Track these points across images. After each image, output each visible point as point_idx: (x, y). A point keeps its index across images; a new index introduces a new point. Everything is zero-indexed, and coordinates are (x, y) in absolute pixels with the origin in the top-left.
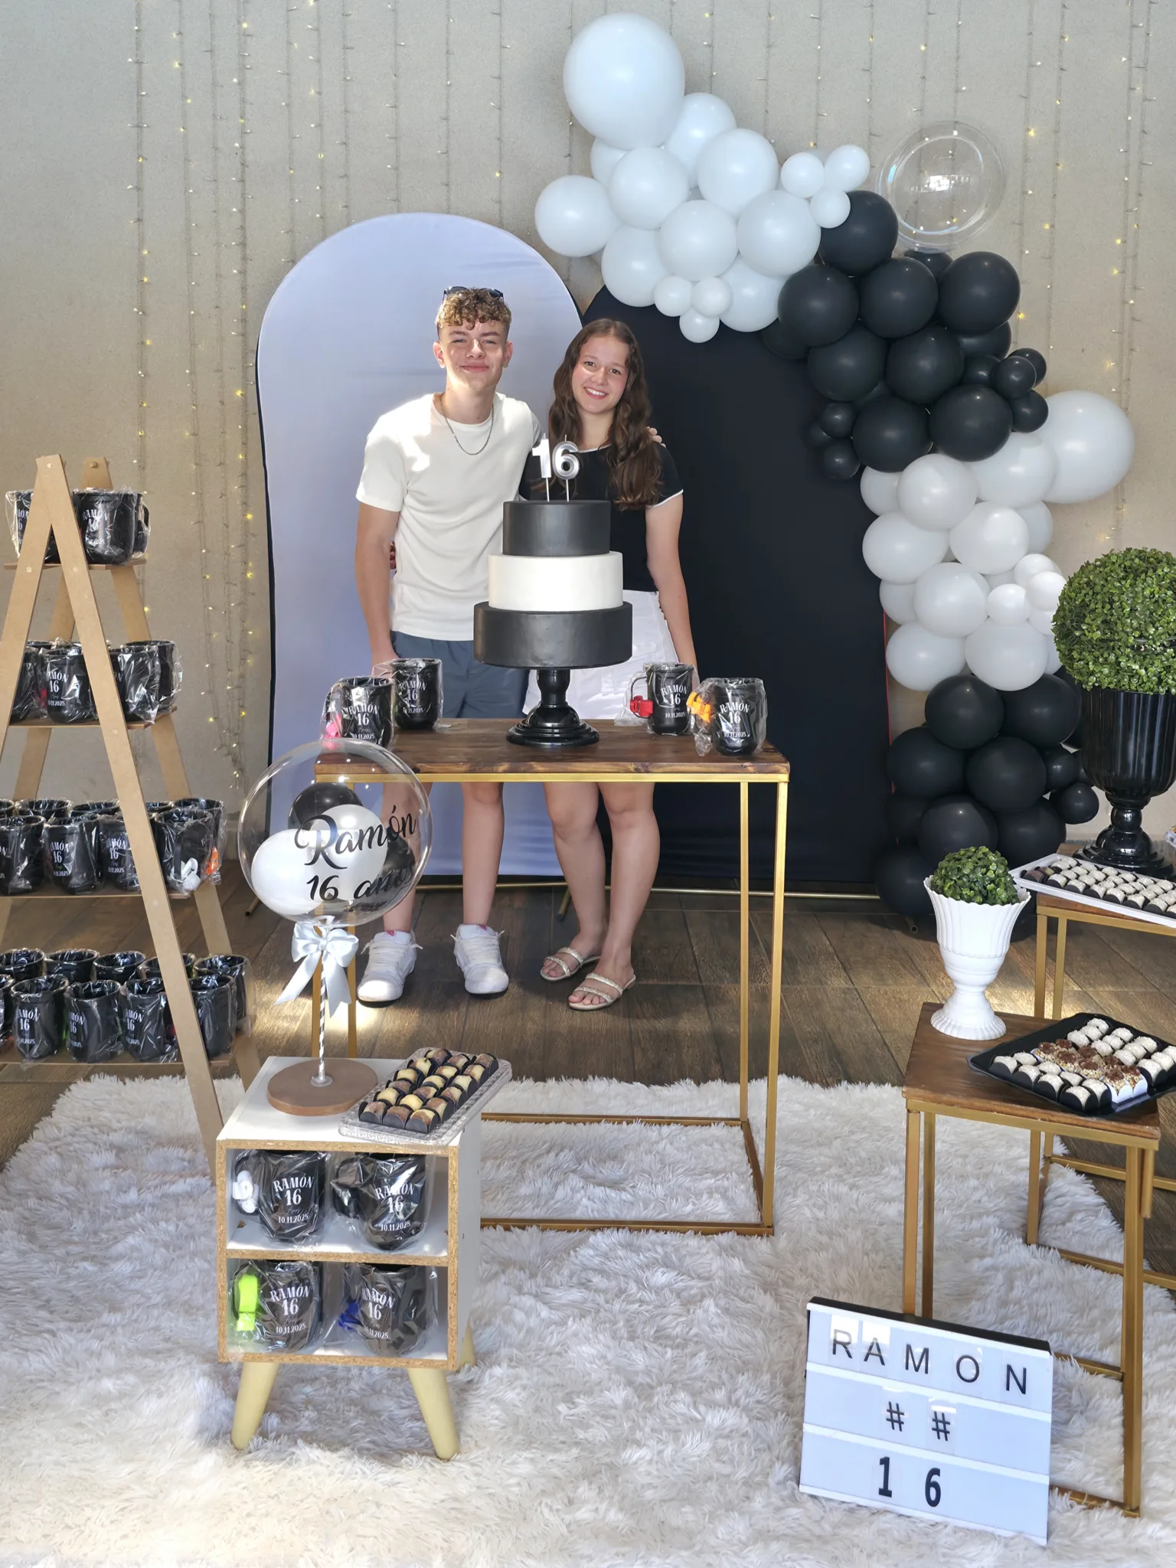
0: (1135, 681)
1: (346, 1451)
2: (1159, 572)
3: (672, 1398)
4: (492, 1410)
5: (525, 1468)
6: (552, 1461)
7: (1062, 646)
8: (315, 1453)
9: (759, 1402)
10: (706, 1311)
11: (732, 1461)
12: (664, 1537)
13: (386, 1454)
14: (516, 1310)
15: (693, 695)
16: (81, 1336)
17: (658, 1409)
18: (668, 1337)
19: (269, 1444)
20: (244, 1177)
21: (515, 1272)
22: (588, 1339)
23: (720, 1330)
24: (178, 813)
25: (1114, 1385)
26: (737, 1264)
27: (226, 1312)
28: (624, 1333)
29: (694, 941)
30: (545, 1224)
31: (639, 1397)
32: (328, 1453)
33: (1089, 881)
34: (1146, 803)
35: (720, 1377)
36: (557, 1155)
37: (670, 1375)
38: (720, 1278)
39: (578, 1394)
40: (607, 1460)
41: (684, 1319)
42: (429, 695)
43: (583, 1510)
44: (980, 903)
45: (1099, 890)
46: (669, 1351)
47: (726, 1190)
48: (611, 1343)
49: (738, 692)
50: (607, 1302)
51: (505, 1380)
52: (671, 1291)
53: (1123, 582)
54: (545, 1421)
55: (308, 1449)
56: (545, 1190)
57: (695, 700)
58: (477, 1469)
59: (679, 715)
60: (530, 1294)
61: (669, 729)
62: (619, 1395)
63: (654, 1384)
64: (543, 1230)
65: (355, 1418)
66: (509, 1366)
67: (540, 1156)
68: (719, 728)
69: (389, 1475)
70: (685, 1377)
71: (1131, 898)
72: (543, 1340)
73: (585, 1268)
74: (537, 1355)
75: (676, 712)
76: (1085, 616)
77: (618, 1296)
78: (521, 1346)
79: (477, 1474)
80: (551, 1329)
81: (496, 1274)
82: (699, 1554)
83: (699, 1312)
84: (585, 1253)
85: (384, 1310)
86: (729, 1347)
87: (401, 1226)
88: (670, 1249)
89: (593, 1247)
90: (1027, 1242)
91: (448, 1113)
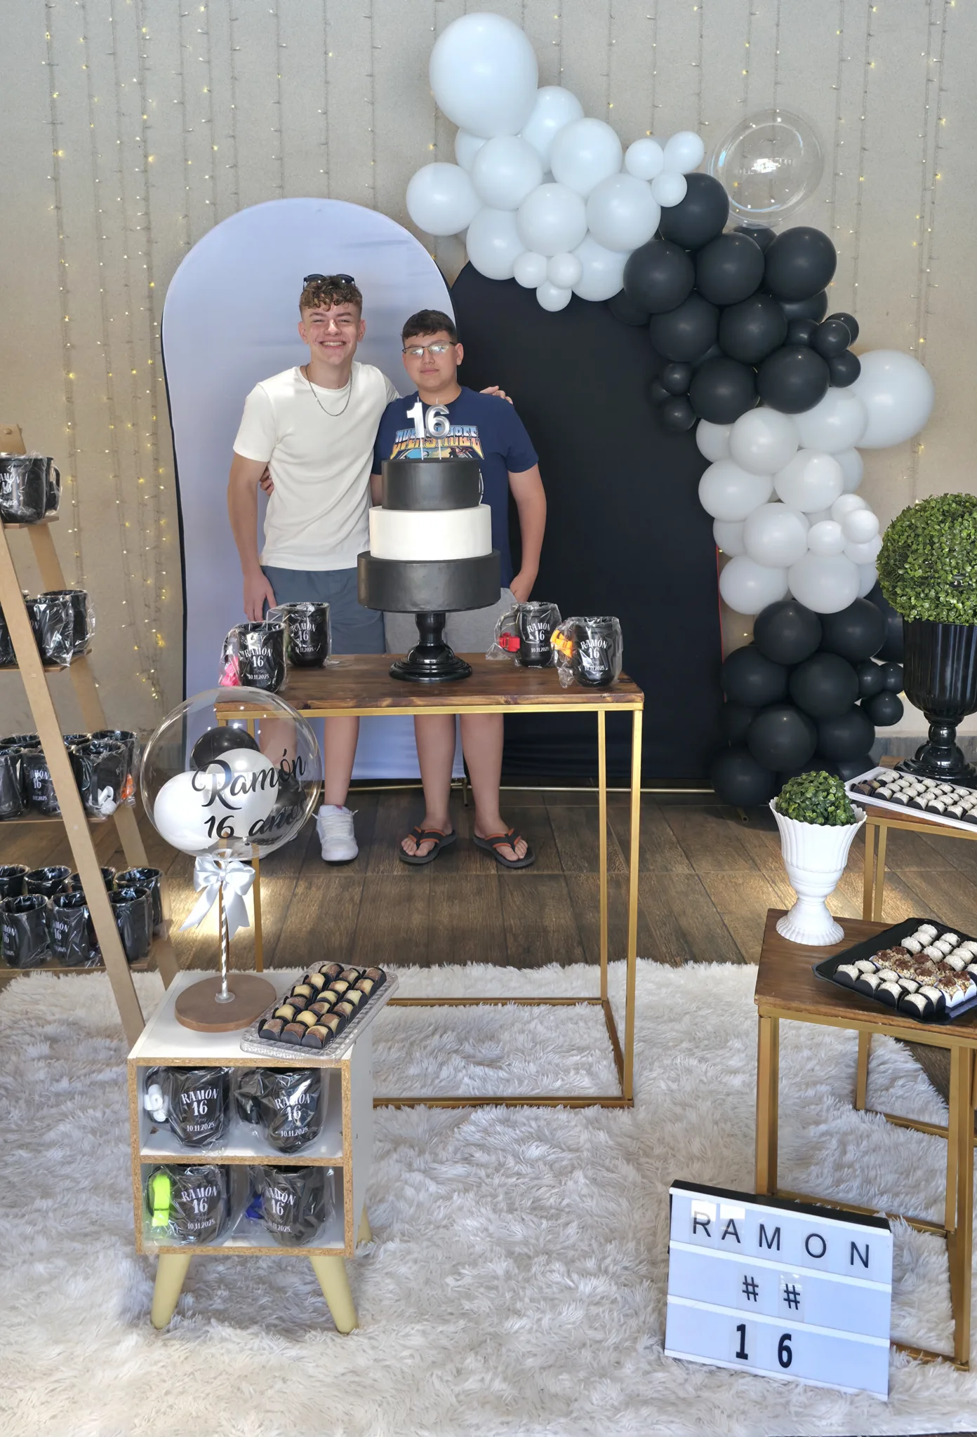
0: (952, 614)
1: (255, 1328)
2: (975, 515)
3: (548, 1268)
4: (388, 1284)
5: (417, 1340)
6: (441, 1332)
7: (887, 583)
8: (226, 1331)
9: (626, 1268)
10: (576, 1182)
11: (603, 1327)
12: (545, 1405)
13: (291, 1330)
14: (407, 1187)
15: (556, 633)
17: (536, 1279)
18: (542, 1208)
19: (186, 1322)
20: (154, 1090)
21: (406, 1150)
23: (589, 1201)
24: (94, 745)
25: (939, 1242)
26: (602, 1136)
27: (142, 1208)
28: (503, 1206)
29: (555, 834)
30: (431, 1102)
31: (518, 1267)
32: (238, 1331)
33: (912, 792)
35: (590, 1245)
36: (441, 1037)
37: (545, 1245)
38: (588, 1150)
39: (464, 1266)
40: (492, 1330)
41: (556, 1190)
42: (319, 636)
43: (471, 1381)
44: (822, 825)
45: (921, 802)
46: (544, 1222)
47: (591, 1066)
48: (492, 1216)
49: (597, 630)
50: (488, 1176)
51: (398, 1254)
52: (545, 1165)
53: (942, 525)
54: (434, 1293)
55: (220, 1328)
56: (430, 1070)
57: (558, 637)
58: (374, 1343)
59: (544, 649)
60: (419, 1170)
61: (534, 663)
62: (500, 1266)
63: (531, 1254)
64: (430, 1107)
65: (264, 1296)
66: (401, 1240)
67: (426, 1037)
68: (580, 662)
69: (294, 1351)
70: (559, 1247)
71: (950, 809)
72: (432, 1215)
73: (468, 1144)
74: (426, 1228)
75: (541, 647)
76: (908, 556)
77: (497, 1170)
78: (413, 1220)
79: (374, 1348)
80: (438, 1203)
81: (388, 1152)
83: (570, 1183)
84: (469, 1131)
85: (286, 1206)
86: (596, 1216)
87: (299, 1132)
88: (542, 1123)
89: (474, 1123)
90: (856, 1108)
91: (341, 1028)
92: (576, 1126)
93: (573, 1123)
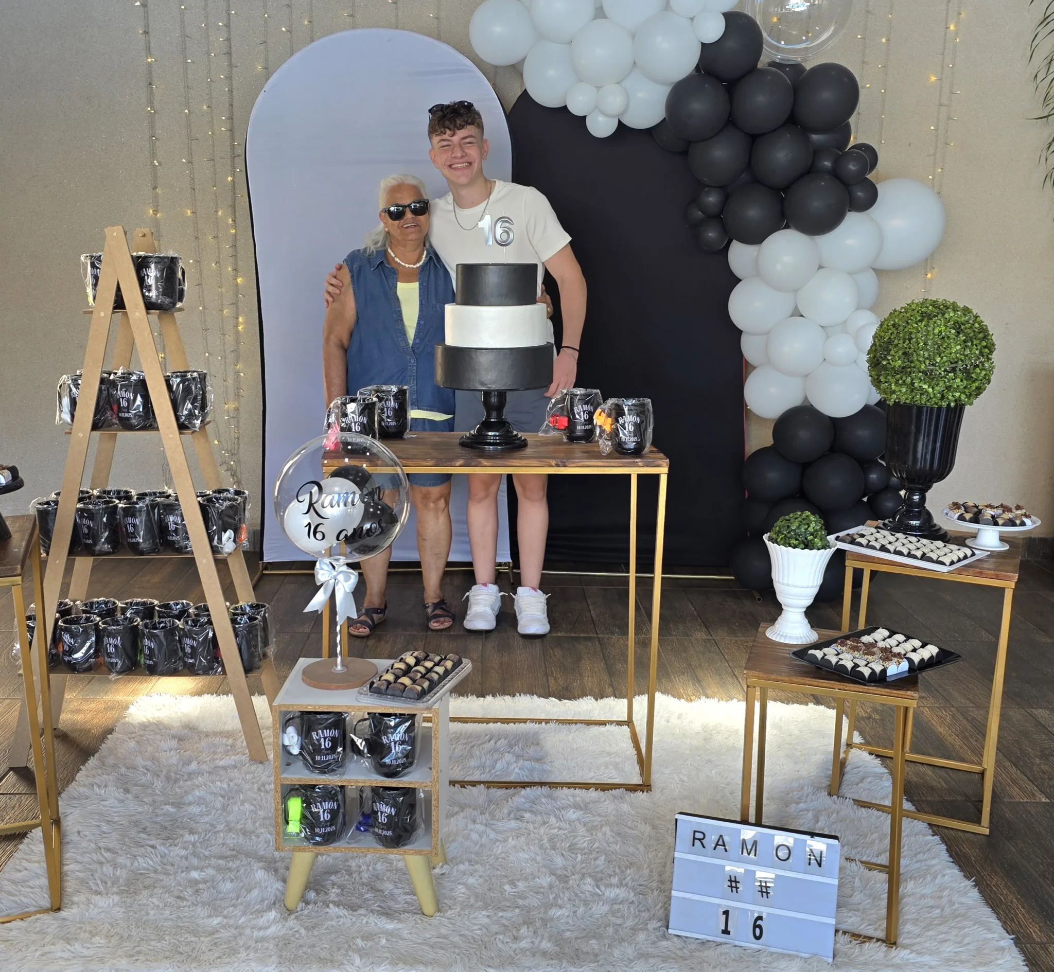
0: (924, 397)
1: (362, 911)
2: (947, 316)
3: (582, 882)
4: (461, 889)
5: (484, 920)
7: (873, 373)
8: (342, 911)
9: (641, 884)
10: (604, 834)
11: (623, 917)
12: (577, 957)
13: (388, 913)
14: (472, 833)
15: (599, 410)
16: (172, 848)
17: (573, 888)
18: (578, 849)
19: (310, 907)
20: (291, 730)
21: (471, 810)
22: (523, 850)
23: (614, 845)
25: (884, 875)
26: (626, 807)
27: (280, 820)
28: (548, 845)
29: (591, 607)
30: (489, 784)
31: (559, 881)
32: (351, 912)
33: (885, 542)
34: (930, 487)
36: (496, 743)
37: (580, 869)
38: (614, 815)
39: (518, 880)
40: (539, 916)
41: (589, 838)
42: (400, 411)
43: (524, 942)
44: (802, 549)
45: (891, 548)
46: (579, 856)
47: (617, 764)
48: (539, 851)
49: (633, 408)
50: (535, 828)
51: (468, 872)
52: (580, 822)
53: (919, 324)
54: (495, 895)
55: (337, 909)
56: (488, 763)
57: (600, 415)
58: (452, 920)
59: (587, 426)
60: (482, 823)
61: (579, 438)
62: (545, 881)
63: (569, 875)
64: (488, 788)
65: (367, 893)
66: (469, 864)
67: (483, 743)
68: (617, 435)
69: (393, 923)
70: (591, 871)
71: (912, 552)
72: (492, 850)
73: (518, 810)
74: (488, 858)
75: (585, 424)
76: (891, 350)
77: (542, 825)
78: (477, 854)
79: (452, 924)
80: (497, 844)
81: (457, 812)
82: (601, 966)
83: (600, 835)
84: (519, 800)
85: (389, 816)
86: (620, 855)
87: (400, 761)
88: (578, 799)
89: (524, 797)
90: (830, 794)
91: (431, 688)
92: (605, 801)
93: (603, 800)
